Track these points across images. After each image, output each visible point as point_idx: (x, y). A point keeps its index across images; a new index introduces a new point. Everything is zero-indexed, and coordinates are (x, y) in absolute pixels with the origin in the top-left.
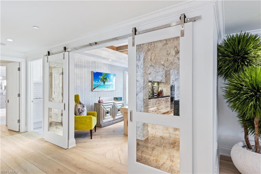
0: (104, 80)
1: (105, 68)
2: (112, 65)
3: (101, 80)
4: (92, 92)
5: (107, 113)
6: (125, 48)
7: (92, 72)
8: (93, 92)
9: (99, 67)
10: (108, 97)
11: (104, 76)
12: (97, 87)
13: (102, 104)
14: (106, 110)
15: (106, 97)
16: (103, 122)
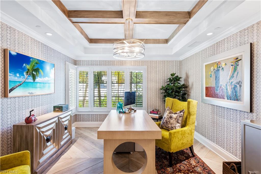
0: (34, 73)
1: (35, 49)
2: (48, 47)
3: (27, 72)
4: (5, 99)
5: (48, 140)
6: (87, 16)
7: (5, 51)
8: (9, 100)
9: (24, 44)
10: (40, 107)
11: (34, 65)
12: (19, 86)
13: (37, 126)
14: (45, 135)
15: (38, 108)
16: (39, 162)
